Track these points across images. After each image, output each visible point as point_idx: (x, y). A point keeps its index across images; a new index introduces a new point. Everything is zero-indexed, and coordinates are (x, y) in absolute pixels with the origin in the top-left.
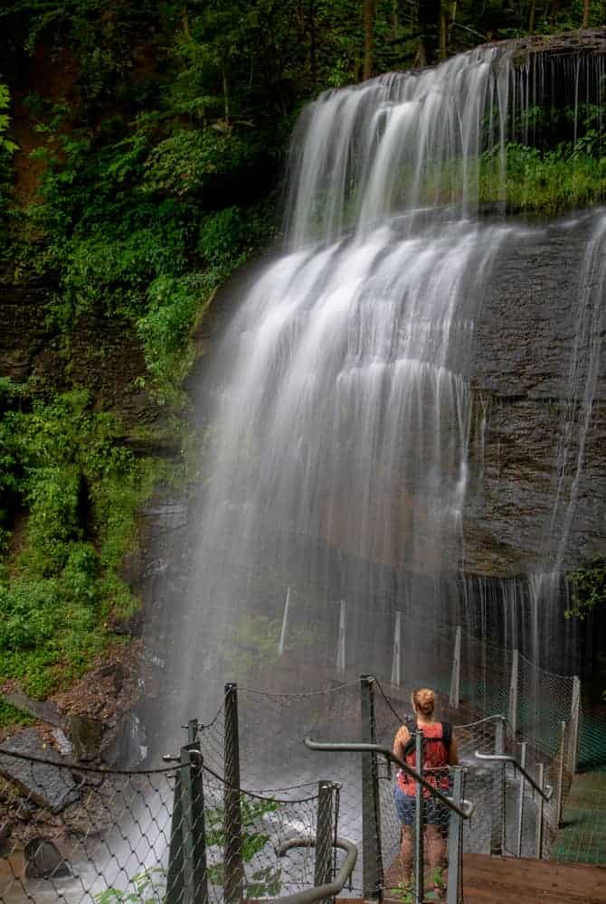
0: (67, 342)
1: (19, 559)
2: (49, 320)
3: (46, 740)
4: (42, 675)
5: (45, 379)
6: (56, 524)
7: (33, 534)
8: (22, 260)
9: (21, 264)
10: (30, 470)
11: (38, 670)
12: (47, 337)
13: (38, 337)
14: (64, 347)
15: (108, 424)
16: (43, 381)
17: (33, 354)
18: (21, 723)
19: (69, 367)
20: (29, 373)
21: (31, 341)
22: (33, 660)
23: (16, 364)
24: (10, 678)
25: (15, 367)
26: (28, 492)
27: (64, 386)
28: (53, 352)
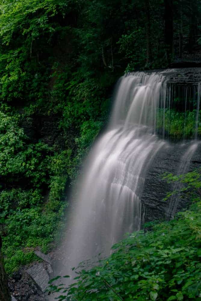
0: (66, 134)
1: (46, 205)
2: (60, 127)
3: (45, 268)
4: (47, 246)
5: (59, 145)
6: (57, 196)
7: (51, 198)
8: (50, 108)
9: (50, 109)
10: (51, 177)
11: (46, 244)
12: (59, 132)
13: (56, 132)
14: (65, 135)
15: (77, 162)
16: (58, 146)
17: (55, 137)
18: (39, 261)
19: (66, 142)
20: (53, 144)
21: (54, 133)
22: (45, 241)
23: (50, 141)
24: (37, 246)
25: (49, 142)
26: (50, 184)
27: (65, 148)
28: (61, 137)
